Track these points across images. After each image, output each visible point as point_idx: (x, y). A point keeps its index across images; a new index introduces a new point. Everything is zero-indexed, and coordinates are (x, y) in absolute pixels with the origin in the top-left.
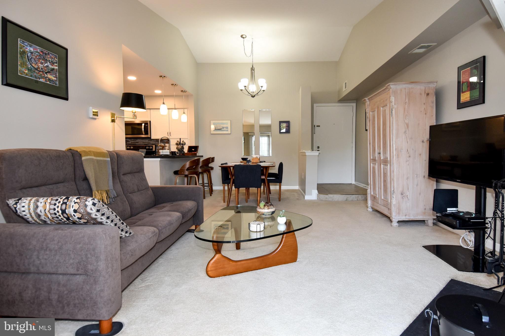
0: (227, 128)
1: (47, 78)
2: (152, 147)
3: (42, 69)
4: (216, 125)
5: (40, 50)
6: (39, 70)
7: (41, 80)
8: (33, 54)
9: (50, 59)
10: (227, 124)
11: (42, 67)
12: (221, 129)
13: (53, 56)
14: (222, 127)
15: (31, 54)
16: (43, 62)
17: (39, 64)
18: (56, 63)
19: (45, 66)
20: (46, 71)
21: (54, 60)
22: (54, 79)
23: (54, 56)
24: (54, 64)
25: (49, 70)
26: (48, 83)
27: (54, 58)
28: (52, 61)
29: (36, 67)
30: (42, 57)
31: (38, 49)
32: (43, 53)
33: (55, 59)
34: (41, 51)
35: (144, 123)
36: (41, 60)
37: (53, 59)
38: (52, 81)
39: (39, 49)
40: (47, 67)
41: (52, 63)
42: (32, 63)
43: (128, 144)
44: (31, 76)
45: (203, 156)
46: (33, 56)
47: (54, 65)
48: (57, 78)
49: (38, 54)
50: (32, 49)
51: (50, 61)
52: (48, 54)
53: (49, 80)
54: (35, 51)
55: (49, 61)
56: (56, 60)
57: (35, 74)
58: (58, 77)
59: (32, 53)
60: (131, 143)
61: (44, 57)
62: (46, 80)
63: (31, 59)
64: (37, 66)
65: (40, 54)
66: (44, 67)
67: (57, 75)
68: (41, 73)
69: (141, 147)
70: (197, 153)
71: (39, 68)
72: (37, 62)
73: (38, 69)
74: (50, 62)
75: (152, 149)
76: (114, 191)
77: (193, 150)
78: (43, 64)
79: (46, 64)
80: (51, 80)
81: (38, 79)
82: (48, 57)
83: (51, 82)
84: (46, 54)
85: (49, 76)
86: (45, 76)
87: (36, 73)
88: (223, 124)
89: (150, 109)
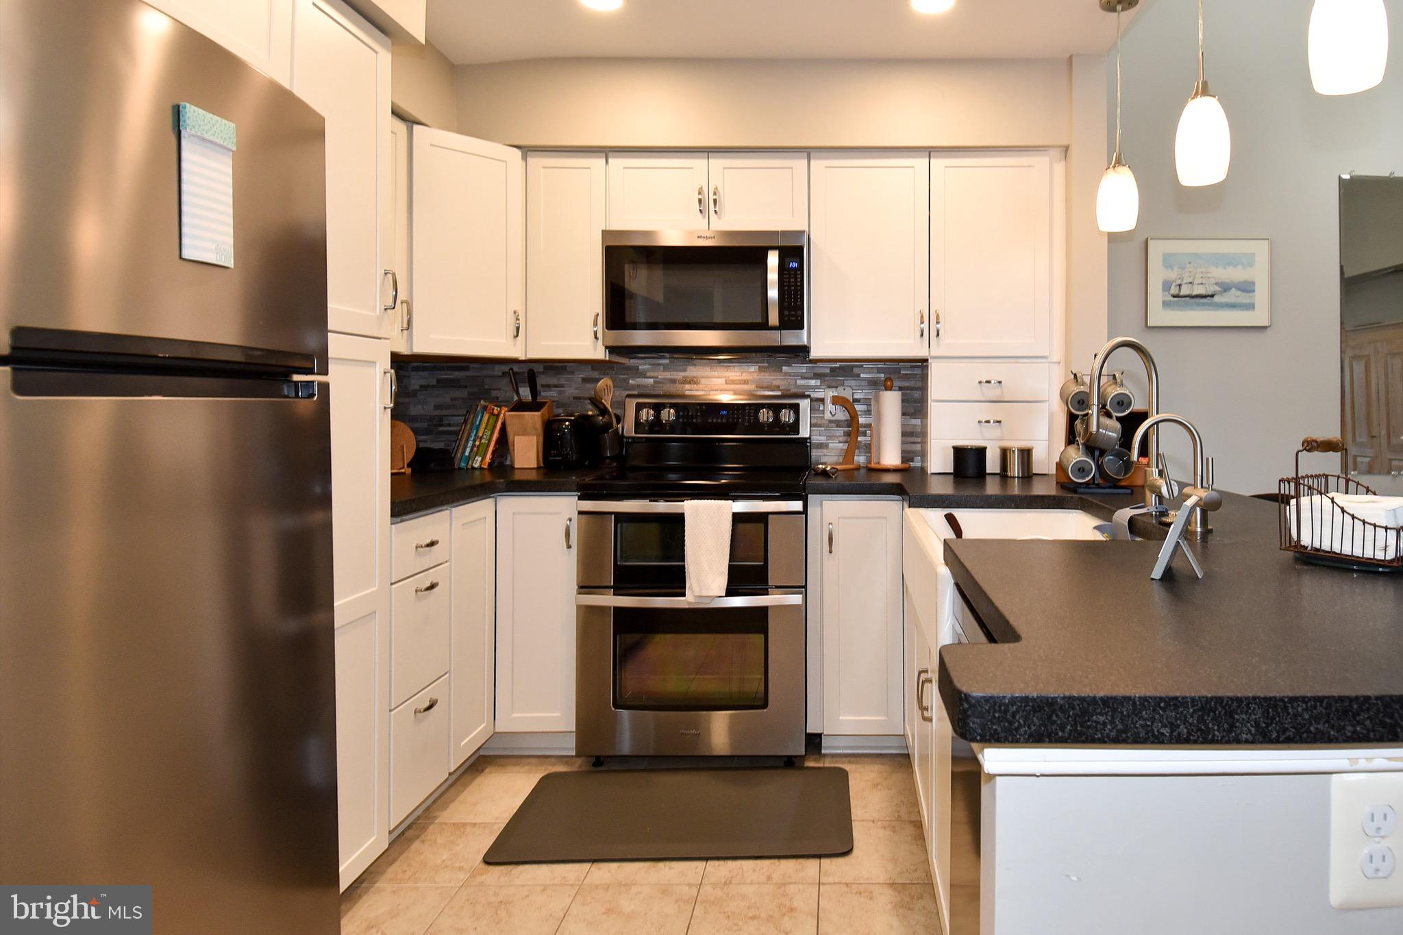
0: (1247, 287)
2: (796, 408)
4: (1182, 268)
10: (1251, 265)
12: (1212, 296)
14: (1217, 284)
35: (773, 248)
43: (633, 387)
60: (652, 380)
69: (724, 413)
75: (795, 427)
88: (1230, 261)
89: (808, 152)
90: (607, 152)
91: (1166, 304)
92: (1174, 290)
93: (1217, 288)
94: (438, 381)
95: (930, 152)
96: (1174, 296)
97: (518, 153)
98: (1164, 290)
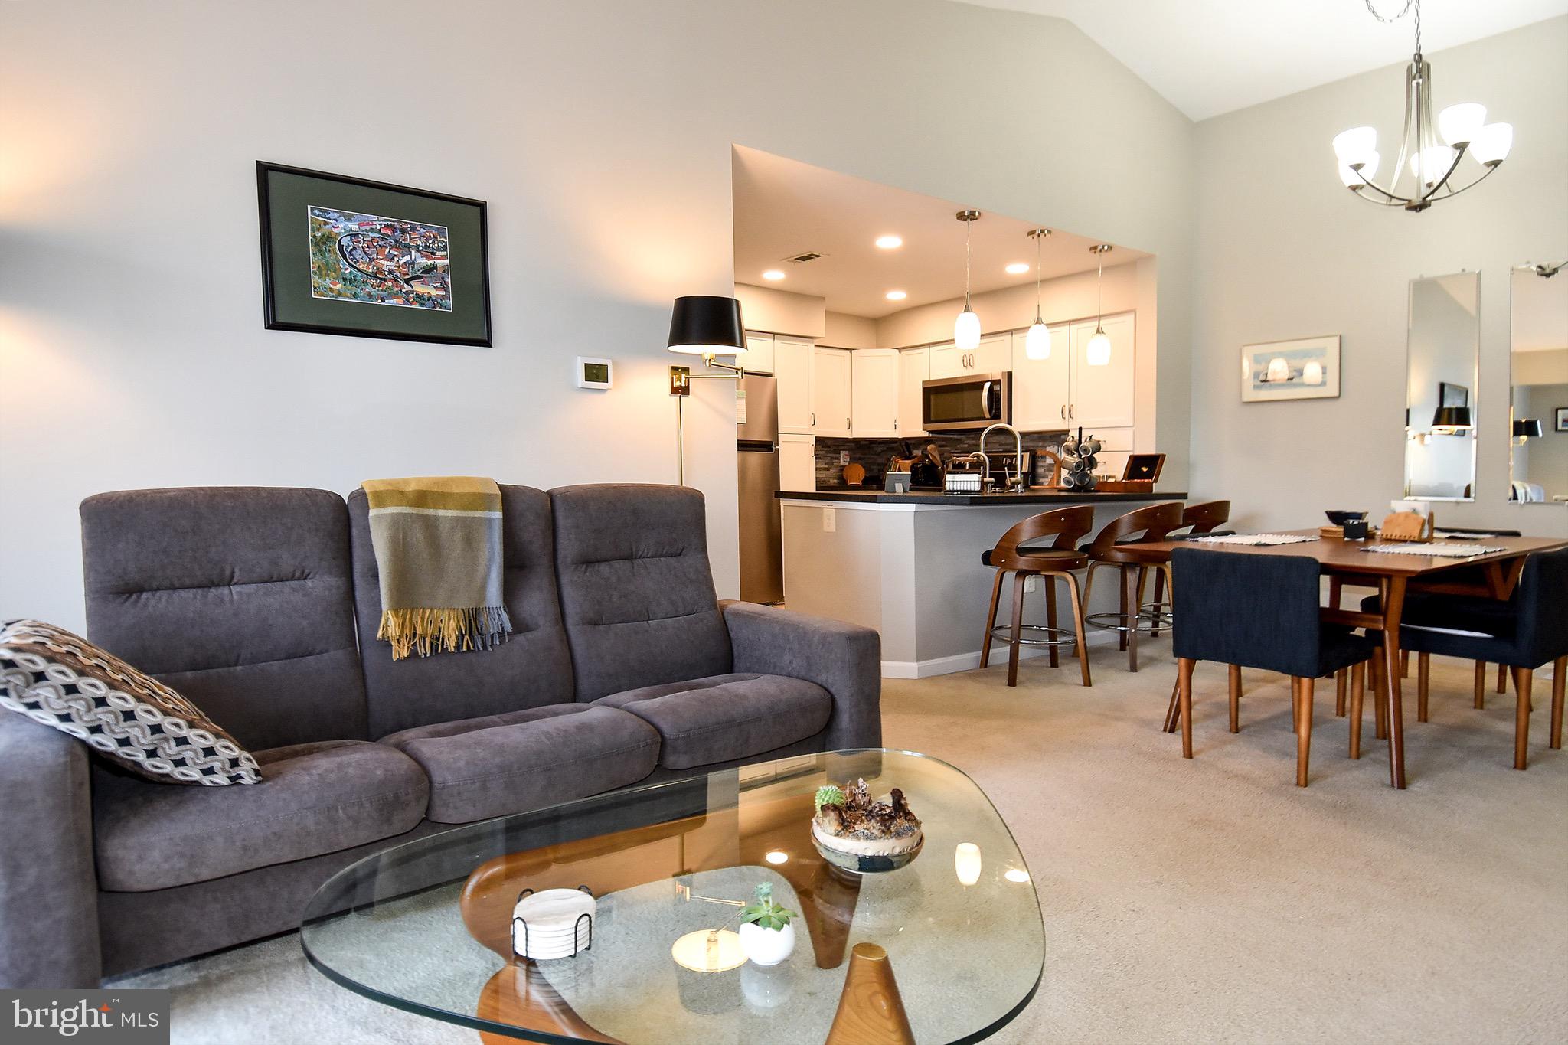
1: (411, 295)
3: (390, 272)
5: (380, 224)
6: (381, 276)
7: (391, 301)
8: (360, 236)
9: (419, 243)
10: (1323, 356)
11: (391, 268)
13: (431, 232)
14: (1295, 371)
15: (351, 239)
16: (396, 253)
17: (382, 262)
18: (444, 248)
19: (401, 262)
20: (407, 277)
21: (433, 242)
22: (434, 292)
23: (434, 231)
24: (434, 254)
25: (418, 273)
26: (416, 306)
27: (435, 238)
28: (426, 247)
29: (370, 270)
30: (391, 241)
31: (374, 223)
32: (393, 229)
33: (439, 239)
34: (386, 226)
35: (987, 382)
36: (387, 250)
37: (430, 241)
38: (428, 300)
39: (377, 221)
40: (411, 264)
41: (431, 253)
42: (358, 261)
44: (355, 296)
45: (1187, 494)
46: (359, 242)
47: (433, 257)
48: (446, 289)
49: (378, 235)
50: (354, 227)
51: (421, 248)
52: (413, 229)
53: (419, 297)
54: (363, 228)
55: (417, 246)
56: (442, 242)
57: (368, 289)
58: (450, 286)
59: (354, 236)
61: (396, 241)
62: (407, 300)
63: (354, 252)
64: (375, 268)
65: (384, 234)
66: (399, 267)
67: (449, 280)
68: (390, 284)
70: (1156, 481)
71: (382, 272)
72: (375, 256)
73: (378, 275)
74: (418, 251)
76: (505, 616)
77: (1145, 469)
78: (396, 259)
79: (407, 258)
80: (424, 299)
81: (380, 301)
82: (411, 239)
83: (427, 303)
84: (403, 231)
85: (418, 287)
86: (404, 290)
87: (372, 285)
89: (1011, 332)
90: (929, 345)
91: (1256, 387)
92: (1262, 377)
93: (1295, 374)
94: (887, 448)
95: (1070, 322)
96: (1262, 381)
97: (897, 351)
98: (1254, 378)
